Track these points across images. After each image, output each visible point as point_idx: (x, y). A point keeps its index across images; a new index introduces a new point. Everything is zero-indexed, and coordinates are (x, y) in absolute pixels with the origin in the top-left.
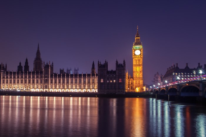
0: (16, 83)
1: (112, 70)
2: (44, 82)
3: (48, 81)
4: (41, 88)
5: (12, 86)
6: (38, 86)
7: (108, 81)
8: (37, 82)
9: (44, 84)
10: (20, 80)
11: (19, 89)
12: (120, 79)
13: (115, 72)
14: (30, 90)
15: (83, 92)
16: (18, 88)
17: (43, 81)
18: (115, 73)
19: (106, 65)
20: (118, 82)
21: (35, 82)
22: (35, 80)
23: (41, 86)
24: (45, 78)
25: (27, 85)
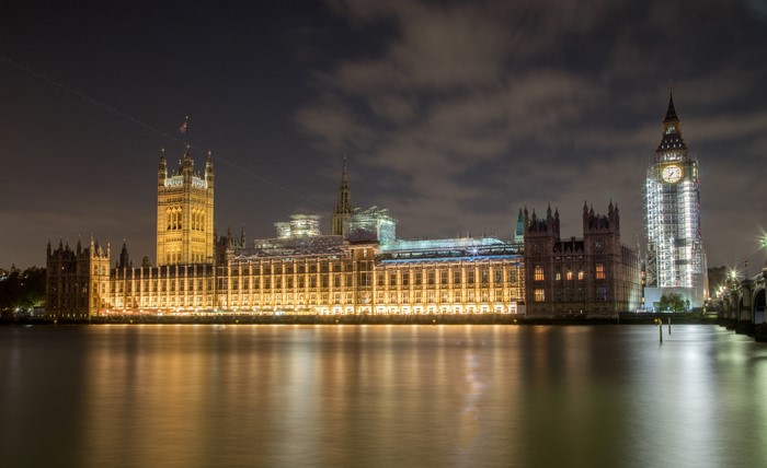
0: (273, 290)
1: (573, 238)
2: (359, 284)
3: (370, 278)
4: (350, 303)
5: (259, 299)
6: (338, 297)
7: (558, 277)
8: (337, 284)
9: (358, 290)
10: (284, 280)
11: (281, 307)
12: (600, 269)
13: (580, 245)
14: (314, 310)
15: (482, 312)
16: (278, 304)
17: (354, 281)
18: (583, 249)
19: (554, 223)
20: (595, 277)
21: (331, 284)
22: (331, 278)
23: (350, 297)
24: (359, 270)
25: (296, 295)
